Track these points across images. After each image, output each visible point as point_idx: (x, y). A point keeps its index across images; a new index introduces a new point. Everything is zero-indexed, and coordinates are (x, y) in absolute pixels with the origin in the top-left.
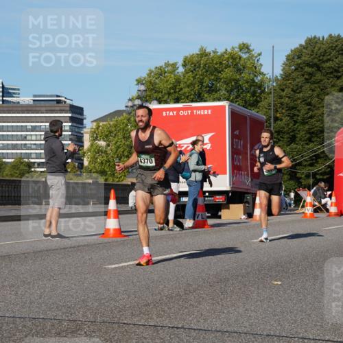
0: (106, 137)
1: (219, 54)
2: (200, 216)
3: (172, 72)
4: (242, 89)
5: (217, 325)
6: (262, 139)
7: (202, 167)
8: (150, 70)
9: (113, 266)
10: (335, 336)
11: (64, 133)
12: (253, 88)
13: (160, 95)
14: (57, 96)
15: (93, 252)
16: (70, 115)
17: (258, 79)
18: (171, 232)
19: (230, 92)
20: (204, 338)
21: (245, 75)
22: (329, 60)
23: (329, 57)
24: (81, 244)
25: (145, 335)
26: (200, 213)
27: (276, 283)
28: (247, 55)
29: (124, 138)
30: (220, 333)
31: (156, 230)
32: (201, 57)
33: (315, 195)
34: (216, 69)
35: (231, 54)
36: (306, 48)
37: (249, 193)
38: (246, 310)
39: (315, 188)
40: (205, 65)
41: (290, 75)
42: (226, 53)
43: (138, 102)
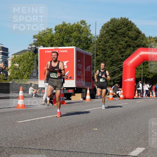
0: (19, 62)
1: (71, 25)
2: (62, 99)
3: (50, 33)
4: (82, 41)
5: (68, 148)
6: (101, 66)
8: (39, 32)
9: (21, 122)
10: (121, 153)
12: (86, 41)
13: (44, 43)
15: (12, 115)
16: (2, 52)
17: (89, 37)
19: (76, 42)
20: (62, 154)
21: (83, 35)
22: (121, 29)
23: (121, 27)
24: (6, 111)
27: (95, 129)
28: (84, 26)
29: (27, 62)
30: (69, 152)
31: (41, 105)
32: (63, 26)
33: (113, 89)
34: (70, 32)
35: (77, 25)
36: (111, 23)
37: (84, 89)
38: (81, 141)
39: (114, 87)
40: (65, 30)
41: (103, 35)
42: (74, 24)
43: (34, 46)
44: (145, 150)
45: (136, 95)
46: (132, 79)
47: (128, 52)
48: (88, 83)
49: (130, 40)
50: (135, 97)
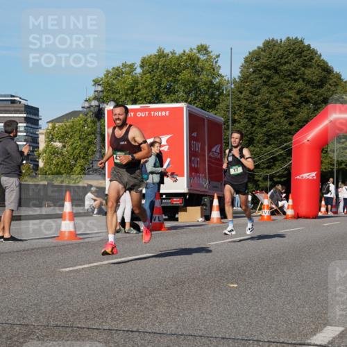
0: (62, 138)
1: (177, 55)
2: (157, 218)
3: (129, 74)
4: (200, 91)
5: (173, 328)
7: (160, 170)
8: (107, 71)
9: (68, 269)
10: (290, 338)
11: (19, 134)
12: (211, 90)
13: (117, 96)
14: (12, 96)
15: (48, 255)
16: (25, 115)
17: (216, 81)
18: (128, 235)
19: (188, 93)
20: (159, 341)
21: (204, 77)
22: (286, 63)
23: (286, 60)
24: (35, 246)
26: (157, 216)
27: (232, 285)
28: (205, 57)
29: (80, 139)
30: (175, 336)
32: (160, 58)
33: (272, 197)
34: (174, 71)
35: (189, 55)
36: (264, 51)
37: (206, 196)
38: (202, 313)
39: (272, 191)
40: (163, 66)
41: (248, 77)
42: (184, 54)
43: (94, 103)
44: (343, 331)
45: (323, 209)
46: (312, 175)
47: (303, 114)
48: (215, 183)
49: (308, 87)
50: (320, 214)
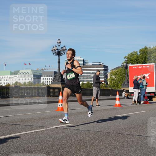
0: (115, 75)
2: (146, 100)
3: (135, 55)
8: (129, 54)
13: (132, 62)
14: (100, 63)
15: (112, 111)
16: (103, 68)
25: (130, 137)
29: (120, 75)
32: (145, 49)
34: (150, 53)
42: (153, 48)
43: (125, 64)
